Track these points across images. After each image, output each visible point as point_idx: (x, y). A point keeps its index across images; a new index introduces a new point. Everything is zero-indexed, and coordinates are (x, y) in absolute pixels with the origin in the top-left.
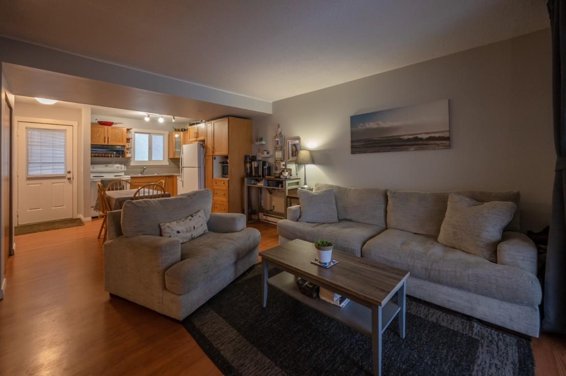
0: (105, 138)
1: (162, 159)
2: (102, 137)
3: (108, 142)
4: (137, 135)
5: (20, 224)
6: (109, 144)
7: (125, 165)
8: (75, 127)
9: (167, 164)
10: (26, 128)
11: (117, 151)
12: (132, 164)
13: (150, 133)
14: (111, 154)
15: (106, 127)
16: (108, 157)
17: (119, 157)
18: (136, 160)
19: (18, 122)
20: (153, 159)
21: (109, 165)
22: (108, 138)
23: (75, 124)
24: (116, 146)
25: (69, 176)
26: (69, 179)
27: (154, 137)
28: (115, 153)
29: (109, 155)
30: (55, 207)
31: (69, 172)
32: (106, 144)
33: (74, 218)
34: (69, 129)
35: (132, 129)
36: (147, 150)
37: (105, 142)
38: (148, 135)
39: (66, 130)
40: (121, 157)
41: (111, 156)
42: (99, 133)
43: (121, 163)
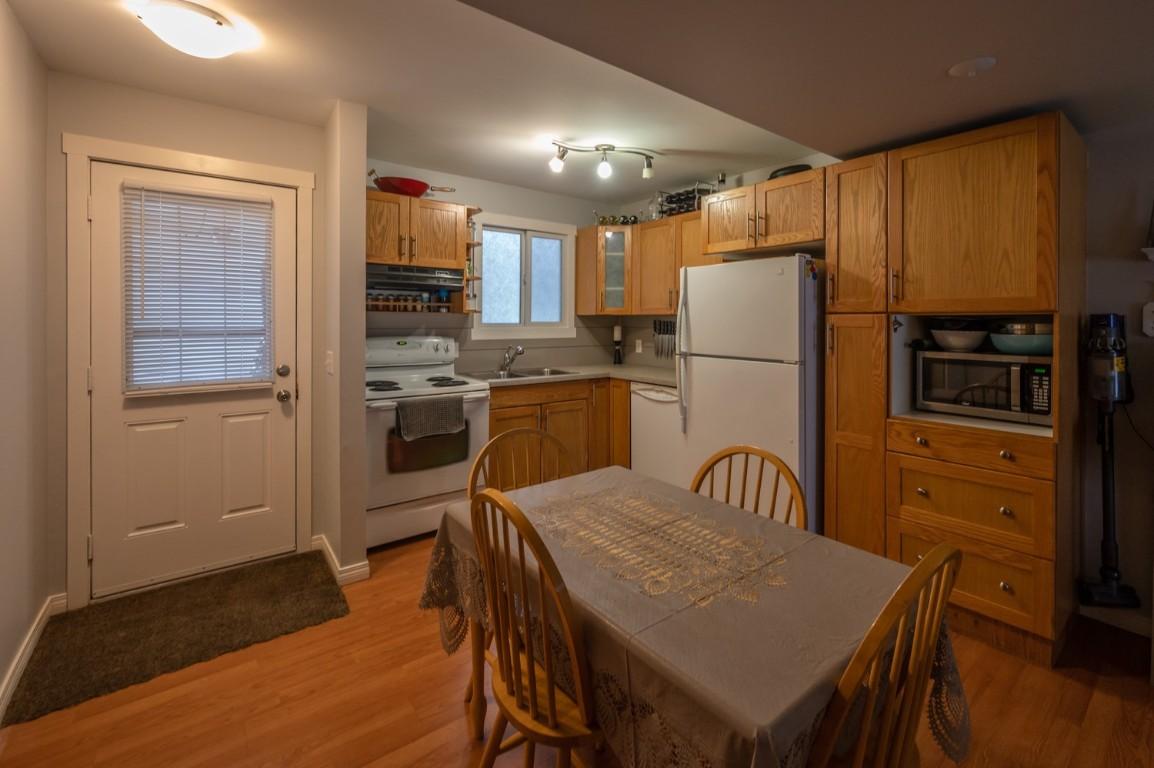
0: (401, 239)
1: (556, 318)
2: (393, 235)
3: (411, 256)
4: (487, 235)
5: (98, 592)
6: (414, 263)
7: (456, 341)
8: (305, 194)
9: (573, 334)
10: (124, 188)
11: (434, 290)
12: (476, 335)
13: (525, 231)
14: (415, 300)
15: (404, 200)
16: (405, 309)
17: (438, 310)
18: (485, 320)
19: (92, 160)
20: (535, 318)
21: (409, 339)
22: (412, 240)
23: (305, 180)
24: (434, 270)
25: (285, 385)
26: (283, 398)
27: (536, 242)
28: (426, 295)
29: (410, 305)
30: (232, 511)
31: (283, 372)
32: (405, 261)
33: (300, 550)
34: (283, 199)
35: (480, 210)
36: (516, 286)
37: (400, 254)
38: (518, 237)
39: (272, 204)
40: (444, 310)
41: (414, 309)
42: (383, 222)
43: (443, 333)
